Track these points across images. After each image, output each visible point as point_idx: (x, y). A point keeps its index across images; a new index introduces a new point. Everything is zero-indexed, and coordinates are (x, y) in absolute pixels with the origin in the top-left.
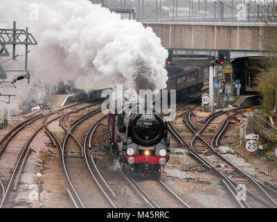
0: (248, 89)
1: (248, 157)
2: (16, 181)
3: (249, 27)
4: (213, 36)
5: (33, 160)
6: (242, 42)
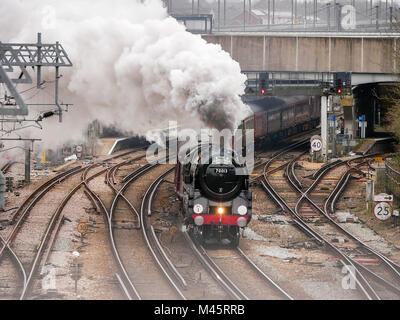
0: (378, 129)
1: (378, 227)
2: (43, 263)
3: (378, 40)
4: (327, 52)
5: (67, 232)
6: (368, 61)
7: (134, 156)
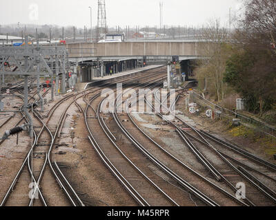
0: (190, 78)
1: (191, 116)
2: (59, 132)
3: (190, 43)
4: (169, 48)
5: (69, 120)
6: (185, 51)
7: (94, 90)
